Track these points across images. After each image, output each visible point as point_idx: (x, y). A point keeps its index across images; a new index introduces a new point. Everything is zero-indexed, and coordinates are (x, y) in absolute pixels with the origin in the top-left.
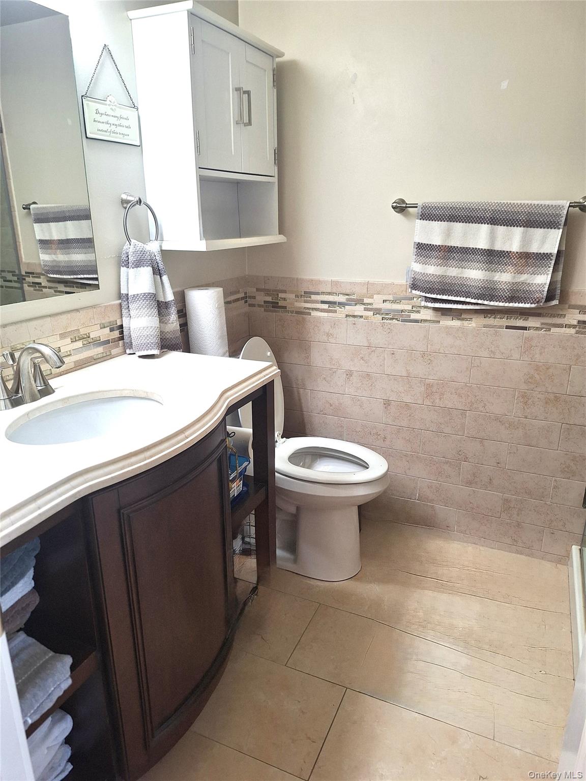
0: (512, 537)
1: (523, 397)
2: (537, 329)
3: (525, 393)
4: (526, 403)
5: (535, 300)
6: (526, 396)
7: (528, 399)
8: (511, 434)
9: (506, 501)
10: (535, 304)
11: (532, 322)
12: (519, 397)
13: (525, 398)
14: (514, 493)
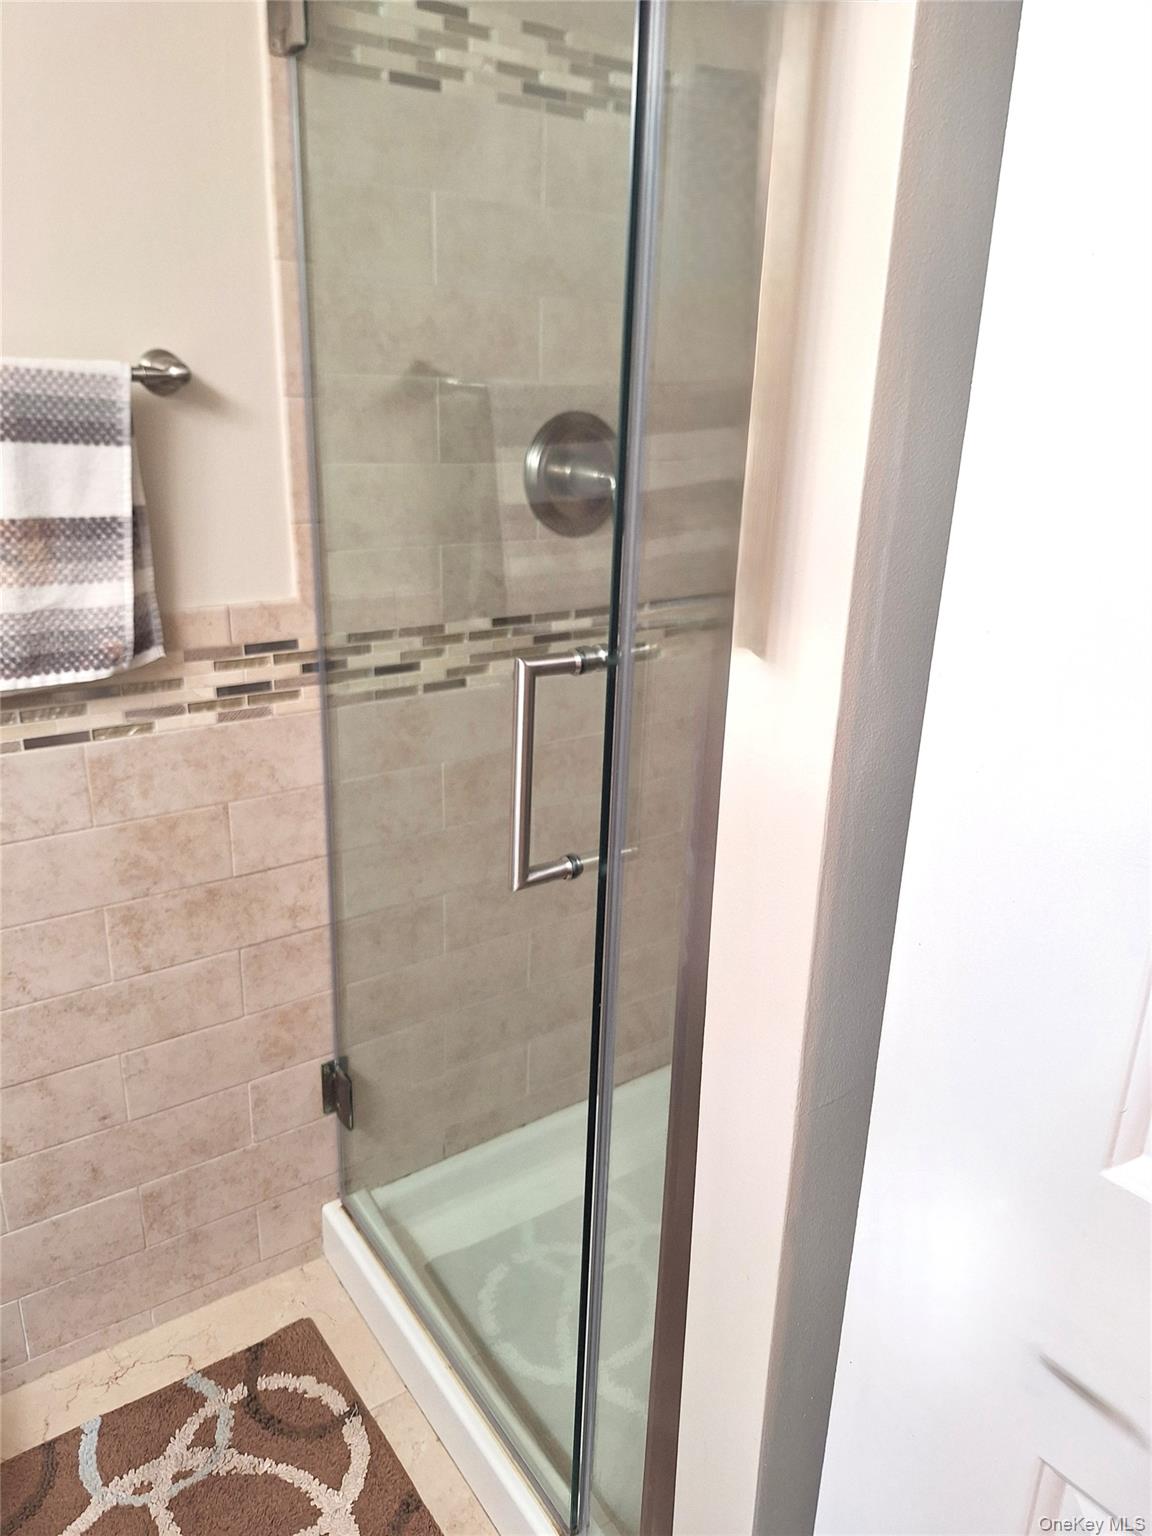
0: (185, 1275)
1: (126, 920)
2: (117, 731)
3: (129, 909)
4: (138, 935)
5: (106, 656)
6: (133, 917)
7: (143, 921)
8: (119, 1028)
9: (151, 1197)
10: (107, 667)
11: (99, 715)
12: (117, 925)
13: (132, 922)
14: (164, 1170)
